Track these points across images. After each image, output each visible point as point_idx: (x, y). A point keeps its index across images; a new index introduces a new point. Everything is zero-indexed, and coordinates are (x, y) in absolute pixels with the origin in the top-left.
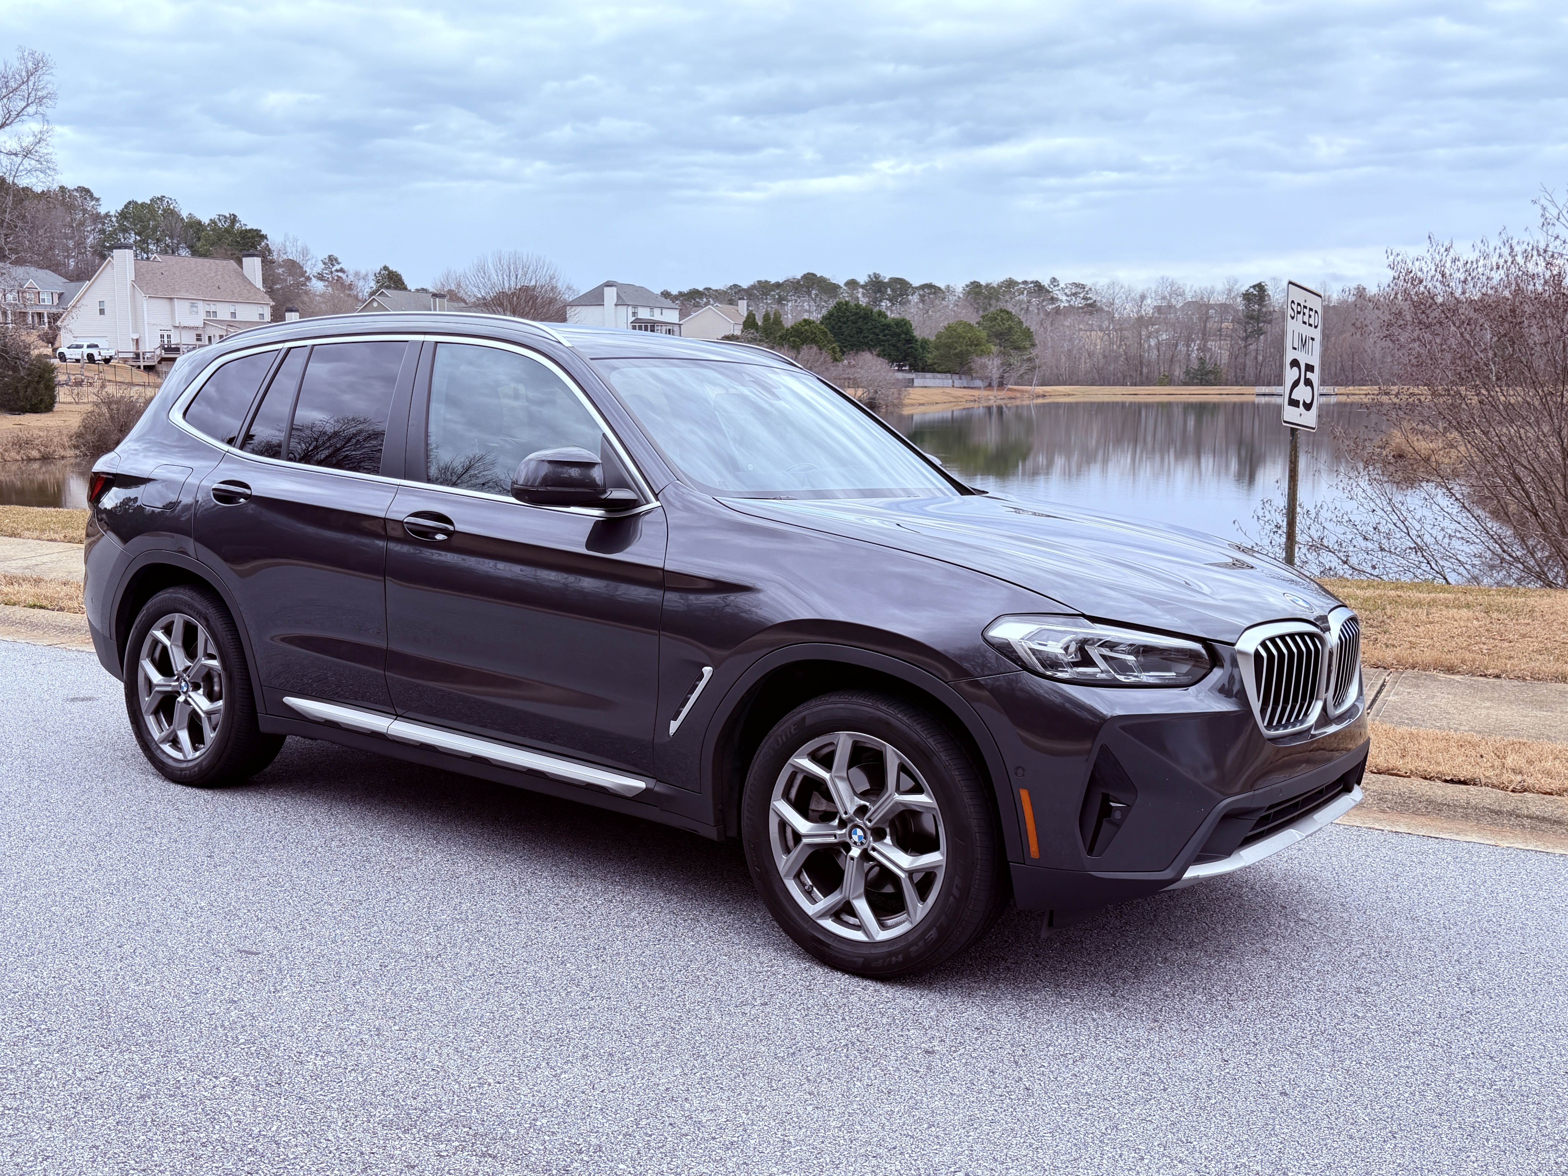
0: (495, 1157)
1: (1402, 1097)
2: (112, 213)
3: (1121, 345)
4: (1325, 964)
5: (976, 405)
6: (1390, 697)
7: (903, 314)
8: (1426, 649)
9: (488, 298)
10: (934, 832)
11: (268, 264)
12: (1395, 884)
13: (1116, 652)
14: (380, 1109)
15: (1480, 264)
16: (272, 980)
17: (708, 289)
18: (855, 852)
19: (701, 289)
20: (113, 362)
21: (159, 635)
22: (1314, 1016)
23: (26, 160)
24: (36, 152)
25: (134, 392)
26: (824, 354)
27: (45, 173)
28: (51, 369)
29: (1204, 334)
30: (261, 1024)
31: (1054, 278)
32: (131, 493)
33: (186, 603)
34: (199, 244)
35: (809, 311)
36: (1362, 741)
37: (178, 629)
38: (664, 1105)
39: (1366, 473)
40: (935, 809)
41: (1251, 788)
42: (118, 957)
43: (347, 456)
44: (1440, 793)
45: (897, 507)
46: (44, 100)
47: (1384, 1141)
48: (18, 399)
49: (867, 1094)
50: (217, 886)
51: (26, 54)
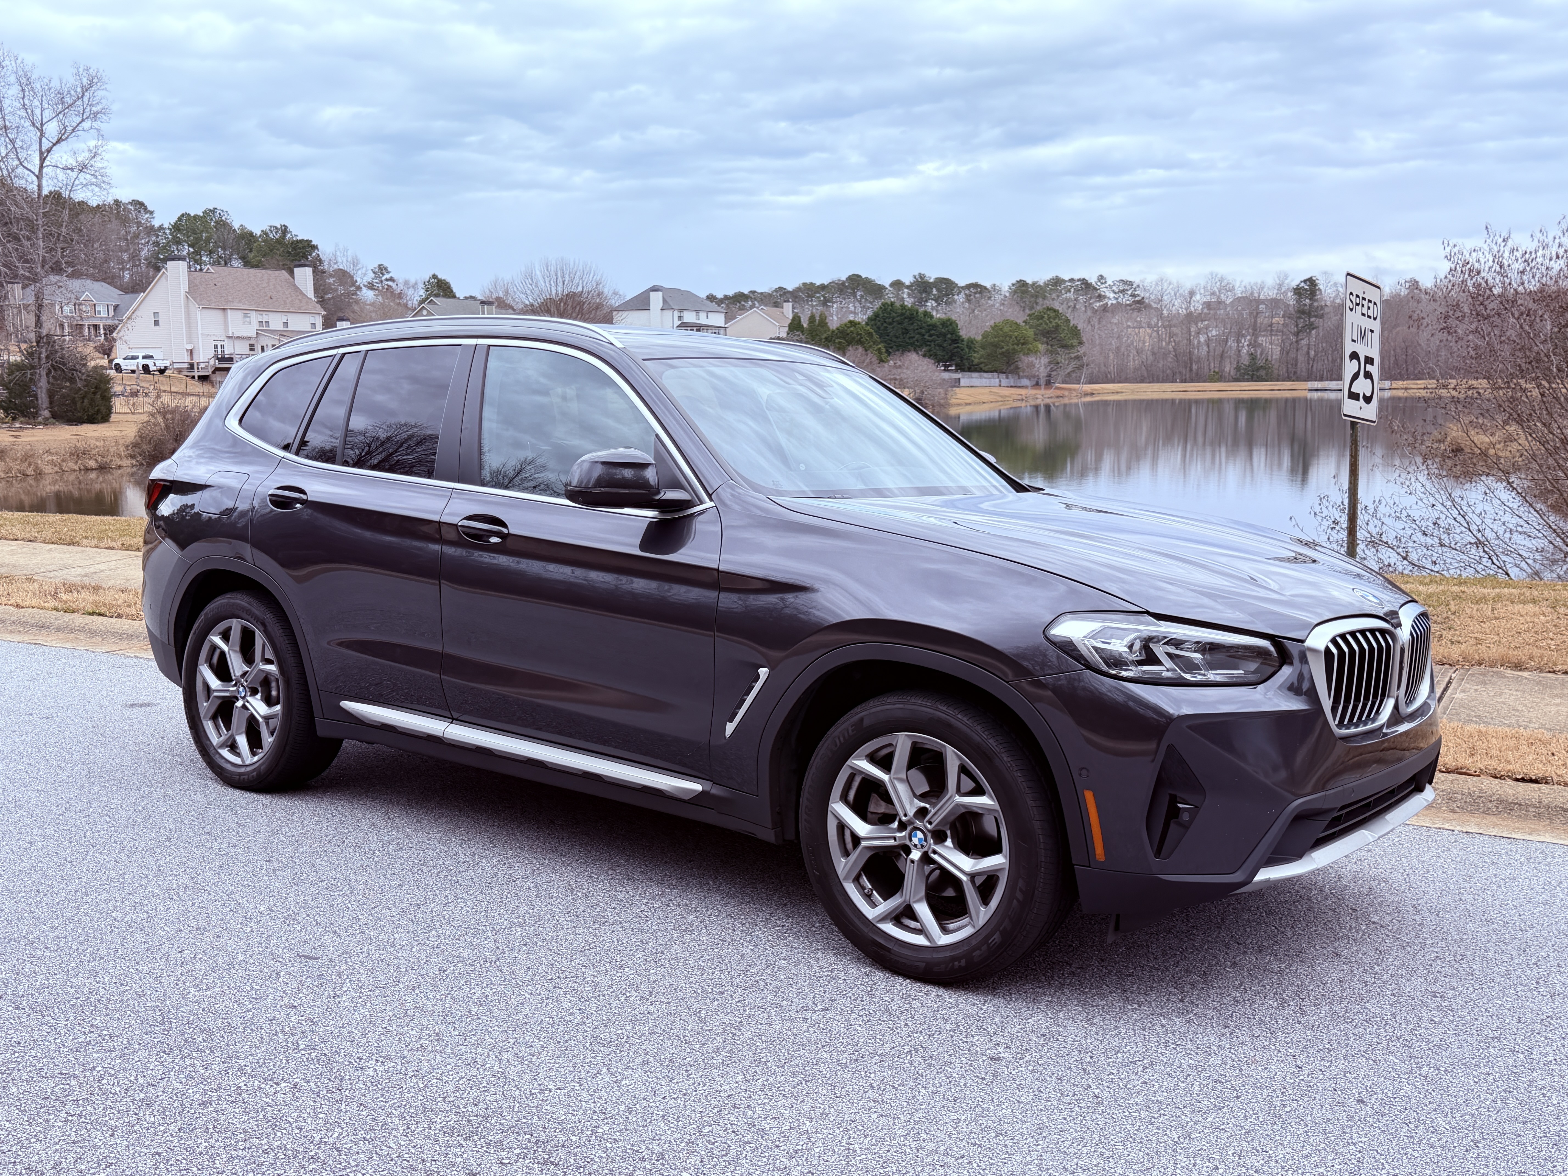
0: (556, 1165)
1: (1483, 1105)
2: (166, 226)
3: (1170, 342)
4: (1398, 967)
5: (1023, 404)
6: (1457, 694)
7: (949, 313)
8: (1492, 646)
9: (535, 304)
10: (995, 834)
11: (319, 274)
12: (1468, 885)
13: (1182, 649)
14: (441, 1115)
15: (1539, 254)
16: (333, 985)
17: (753, 292)
18: (916, 855)
19: (746, 292)
20: (168, 373)
21: (217, 640)
22: (1389, 1021)
23: (82, 175)
24: (92, 166)
25: (188, 402)
26: (870, 355)
27: (101, 187)
28: (107, 380)
29: (1255, 330)
30: (321, 1030)
31: (1101, 276)
32: (188, 499)
33: (243, 609)
34: (251, 255)
35: (855, 313)
36: (1434, 740)
37: (236, 635)
38: (726, 1112)
39: (1424, 467)
40: (997, 811)
41: (1323, 788)
42: (179, 963)
43: (398, 461)
44: (1511, 792)
45: (952, 505)
46: (99, 116)
47: (1467, 1151)
48: (75, 410)
49: (932, 1102)
50: (276, 890)
51: (81, 70)
